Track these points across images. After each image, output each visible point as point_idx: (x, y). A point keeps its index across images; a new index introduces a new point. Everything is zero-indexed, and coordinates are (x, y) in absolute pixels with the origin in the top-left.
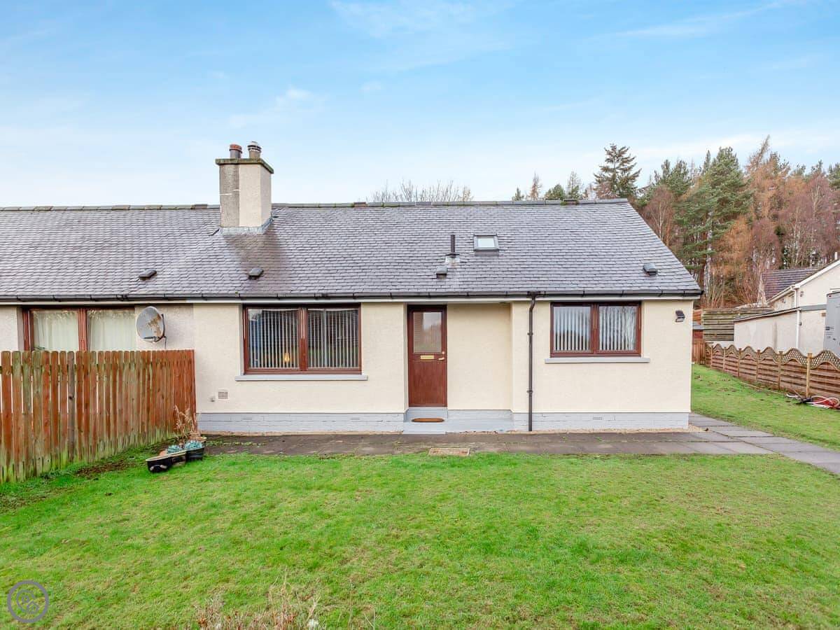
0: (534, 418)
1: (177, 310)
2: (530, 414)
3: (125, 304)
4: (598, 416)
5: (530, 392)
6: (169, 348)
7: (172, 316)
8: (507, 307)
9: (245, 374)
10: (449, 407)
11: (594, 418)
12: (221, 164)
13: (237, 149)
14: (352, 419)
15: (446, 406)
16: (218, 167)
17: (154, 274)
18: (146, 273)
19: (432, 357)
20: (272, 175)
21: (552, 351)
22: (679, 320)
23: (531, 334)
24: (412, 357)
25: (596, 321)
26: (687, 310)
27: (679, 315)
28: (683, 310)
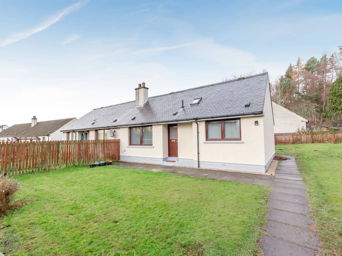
0: (200, 163)
2: (199, 161)
3: (108, 128)
4: (224, 164)
5: (198, 153)
6: (116, 139)
7: (117, 130)
8: (191, 123)
9: (129, 145)
12: (136, 89)
13: (140, 85)
15: (178, 157)
16: (135, 90)
18: (114, 120)
19: (174, 141)
20: (148, 90)
21: (207, 138)
22: (256, 124)
23: (198, 133)
24: (169, 141)
25: (223, 127)
26: (260, 120)
27: (256, 123)
28: (257, 120)
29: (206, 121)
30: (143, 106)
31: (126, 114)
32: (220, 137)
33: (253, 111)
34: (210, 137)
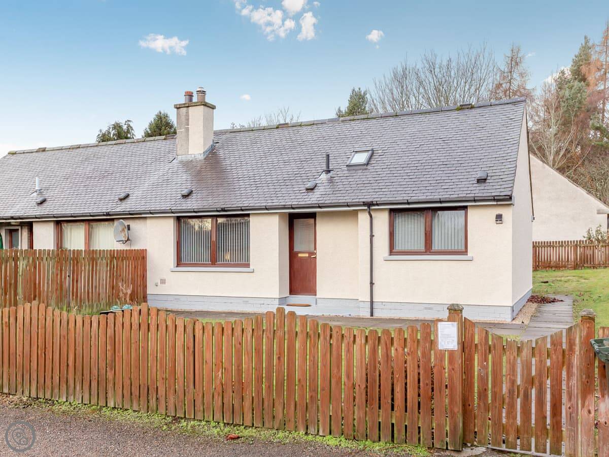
0: (375, 306)
1: (137, 221)
2: (372, 302)
3: (108, 218)
4: (429, 307)
5: (372, 284)
6: (133, 248)
7: (134, 225)
8: (355, 213)
9: (177, 266)
10: (317, 297)
11: (426, 308)
12: (178, 107)
13: (190, 95)
14: (244, 301)
15: (316, 295)
16: (176, 109)
17: (127, 196)
18: (122, 196)
19: (307, 255)
20: (214, 110)
21: (392, 250)
22: (498, 222)
23: (372, 236)
24: (293, 255)
25: (428, 223)
26: (507, 213)
27: (499, 218)
28: (501, 213)
29: (391, 210)
30: (202, 157)
31: (154, 179)
32: (423, 248)
33: (493, 194)
34: (398, 247)
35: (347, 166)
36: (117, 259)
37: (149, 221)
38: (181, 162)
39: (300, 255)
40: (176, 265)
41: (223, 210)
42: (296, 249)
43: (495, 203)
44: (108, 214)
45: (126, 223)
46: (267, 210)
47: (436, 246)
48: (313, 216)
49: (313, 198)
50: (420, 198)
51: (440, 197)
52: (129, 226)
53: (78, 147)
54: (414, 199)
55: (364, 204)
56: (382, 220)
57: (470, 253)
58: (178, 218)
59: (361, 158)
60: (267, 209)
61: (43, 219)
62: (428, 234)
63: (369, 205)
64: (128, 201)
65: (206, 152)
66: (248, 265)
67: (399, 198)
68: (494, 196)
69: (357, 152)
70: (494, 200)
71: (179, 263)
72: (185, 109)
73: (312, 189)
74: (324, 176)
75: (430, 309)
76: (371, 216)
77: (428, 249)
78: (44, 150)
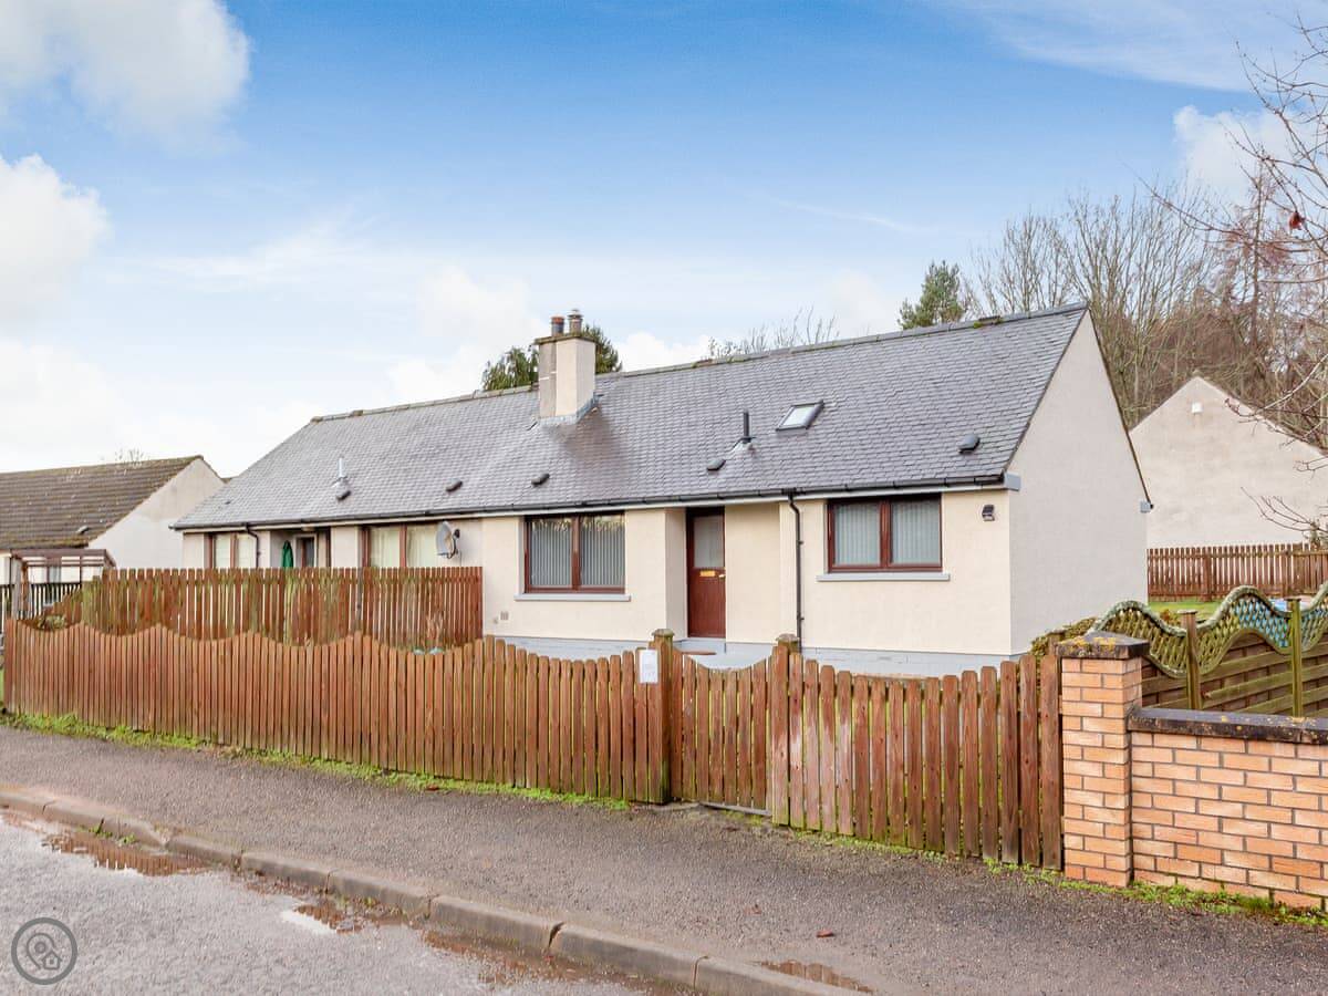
1: (470, 524)
4: (886, 656)
5: (800, 618)
6: (465, 565)
7: (465, 529)
8: (774, 507)
9: (524, 593)
10: (727, 640)
11: (882, 658)
13: (559, 323)
15: (724, 637)
17: (459, 485)
18: (452, 484)
19: (712, 574)
21: (832, 565)
22: (987, 518)
23: (799, 543)
24: (692, 574)
25: (885, 523)
26: (1001, 503)
27: (988, 510)
28: (991, 503)
29: (828, 502)
30: (573, 420)
31: (500, 456)
32: (877, 562)
33: (976, 474)
34: (843, 558)
35: (777, 430)
36: (434, 581)
37: (486, 525)
38: (545, 428)
39: (703, 574)
40: (523, 590)
41: (584, 505)
42: (698, 564)
43: (979, 488)
44: (428, 514)
45: (453, 528)
46: (647, 503)
47: (900, 558)
48: (720, 511)
49: (714, 484)
50: (867, 481)
51: (896, 479)
52: (457, 534)
53: (408, 408)
54: (858, 482)
55: (784, 492)
56: (815, 517)
57: (946, 571)
58: (528, 520)
59: (799, 417)
60: (644, 502)
61: (343, 522)
62: (885, 539)
63: (792, 493)
64: (459, 493)
65: (582, 410)
66: (621, 590)
67: (836, 483)
68: (975, 477)
69: (797, 406)
70: (976, 483)
71: (529, 587)
72: (551, 345)
73: (717, 469)
74: (741, 448)
75: (887, 659)
76: (797, 511)
77: (887, 561)
78: (360, 413)
